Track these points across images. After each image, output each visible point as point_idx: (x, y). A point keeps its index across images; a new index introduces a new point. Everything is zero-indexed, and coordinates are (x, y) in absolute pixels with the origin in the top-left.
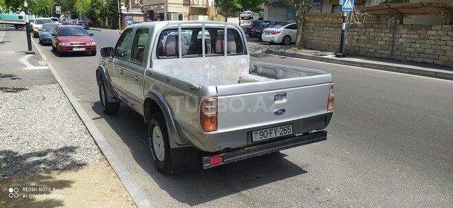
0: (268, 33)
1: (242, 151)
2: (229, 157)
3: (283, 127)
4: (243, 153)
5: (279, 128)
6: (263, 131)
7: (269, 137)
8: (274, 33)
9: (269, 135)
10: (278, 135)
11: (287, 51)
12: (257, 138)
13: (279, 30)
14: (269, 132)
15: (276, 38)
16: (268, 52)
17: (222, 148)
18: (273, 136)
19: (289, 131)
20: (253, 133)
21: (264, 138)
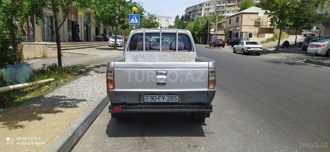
0: (313, 46)
1: (136, 106)
2: (126, 108)
3: (170, 96)
4: (138, 108)
5: (166, 96)
6: (153, 96)
7: (157, 101)
8: (318, 46)
9: (157, 100)
10: (165, 101)
11: (324, 62)
12: (148, 99)
13: (323, 43)
14: (157, 97)
15: (320, 50)
16: (308, 61)
17: (120, 102)
18: (161, 100)
19: (175, 99)
20: (145, 96)
21: (153, 101)
